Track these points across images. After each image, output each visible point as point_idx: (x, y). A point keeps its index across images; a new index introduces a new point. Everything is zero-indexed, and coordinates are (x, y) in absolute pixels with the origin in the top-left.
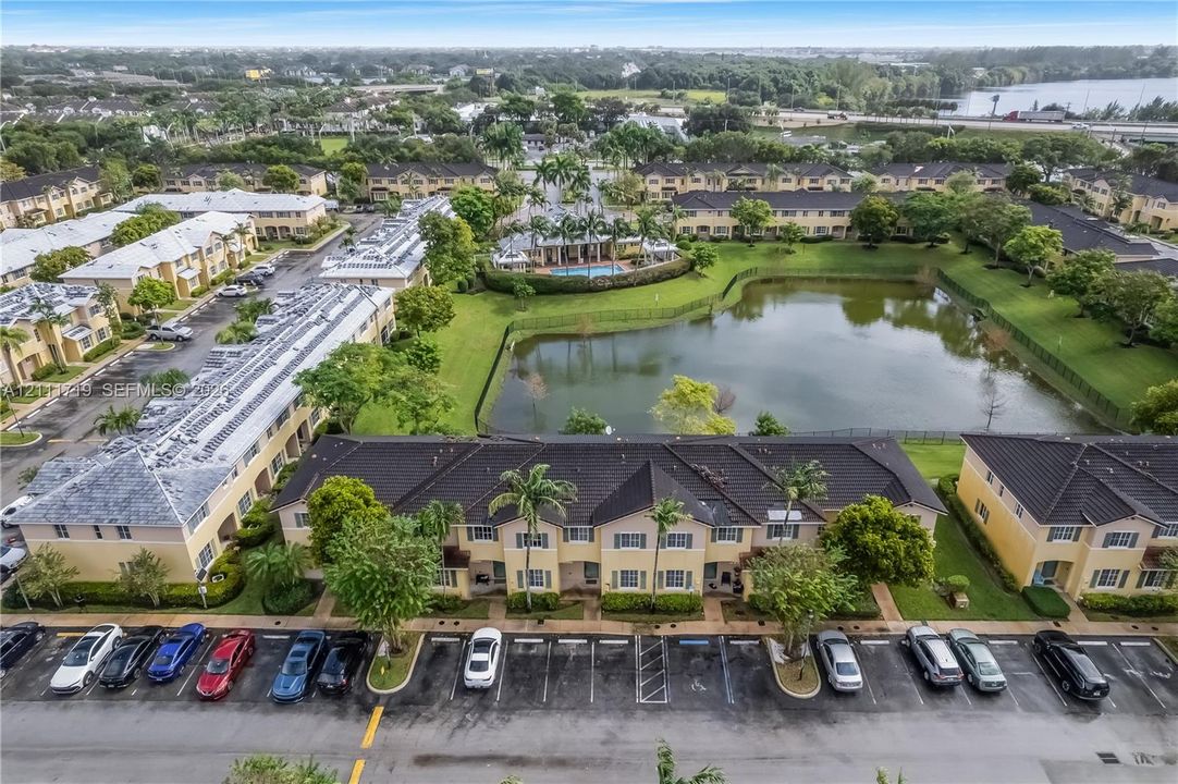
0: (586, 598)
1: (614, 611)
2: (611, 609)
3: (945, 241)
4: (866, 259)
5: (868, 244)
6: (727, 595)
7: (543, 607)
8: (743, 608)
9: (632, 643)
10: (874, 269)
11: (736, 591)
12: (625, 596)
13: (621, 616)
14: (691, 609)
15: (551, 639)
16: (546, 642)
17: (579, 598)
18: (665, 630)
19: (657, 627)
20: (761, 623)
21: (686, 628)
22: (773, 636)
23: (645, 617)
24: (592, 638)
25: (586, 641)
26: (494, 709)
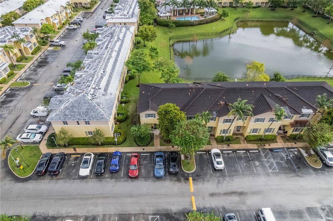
0: (239, 136)
1: (250, 141)
2: (248, 140)
3: (296, 7)
4: (272, 14)
5: (272, 8)
6: (281, 134)
7: (228, 140)
8: (288, 138)
9: (259, 152)
10: (276, 18)
11: (284, 133)
12: (254, 136)
13: (253, 142)
14: (273, 140)
15: (235, 151)
16: (233, 152)
17: (237, 137)
18: (267, 146)
19: (265, 145)
20: (295, 143)
21: (273, 146)
22: (300, 147)
23: (260, 142)
24: (247, 150)
25: (245, 151)
26: (227, 176)
